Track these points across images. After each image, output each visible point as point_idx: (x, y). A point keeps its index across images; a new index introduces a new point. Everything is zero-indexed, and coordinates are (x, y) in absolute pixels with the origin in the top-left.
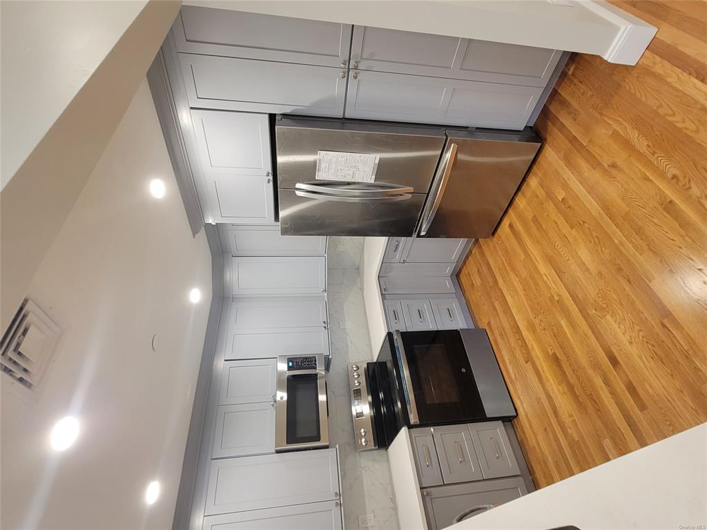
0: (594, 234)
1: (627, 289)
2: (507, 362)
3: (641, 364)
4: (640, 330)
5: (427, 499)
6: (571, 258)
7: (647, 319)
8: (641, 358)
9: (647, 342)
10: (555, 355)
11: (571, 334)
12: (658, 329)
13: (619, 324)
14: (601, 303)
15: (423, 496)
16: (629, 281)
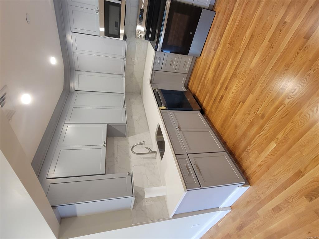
0: (267, 58)
1: (248, 85)
2: (211, 39)
3: (228, 98)
4: (237, 95)
5: (154, 74)
6: (255, 49)
7: (240, 96)
8: (230, 98)
9: (234, 99)
10: (220, 62)
11: (228, 67)
12: (238, 101)
13: (236, 86)
14: (241, 75)
15: (152, 72)
16: (250, 85)
